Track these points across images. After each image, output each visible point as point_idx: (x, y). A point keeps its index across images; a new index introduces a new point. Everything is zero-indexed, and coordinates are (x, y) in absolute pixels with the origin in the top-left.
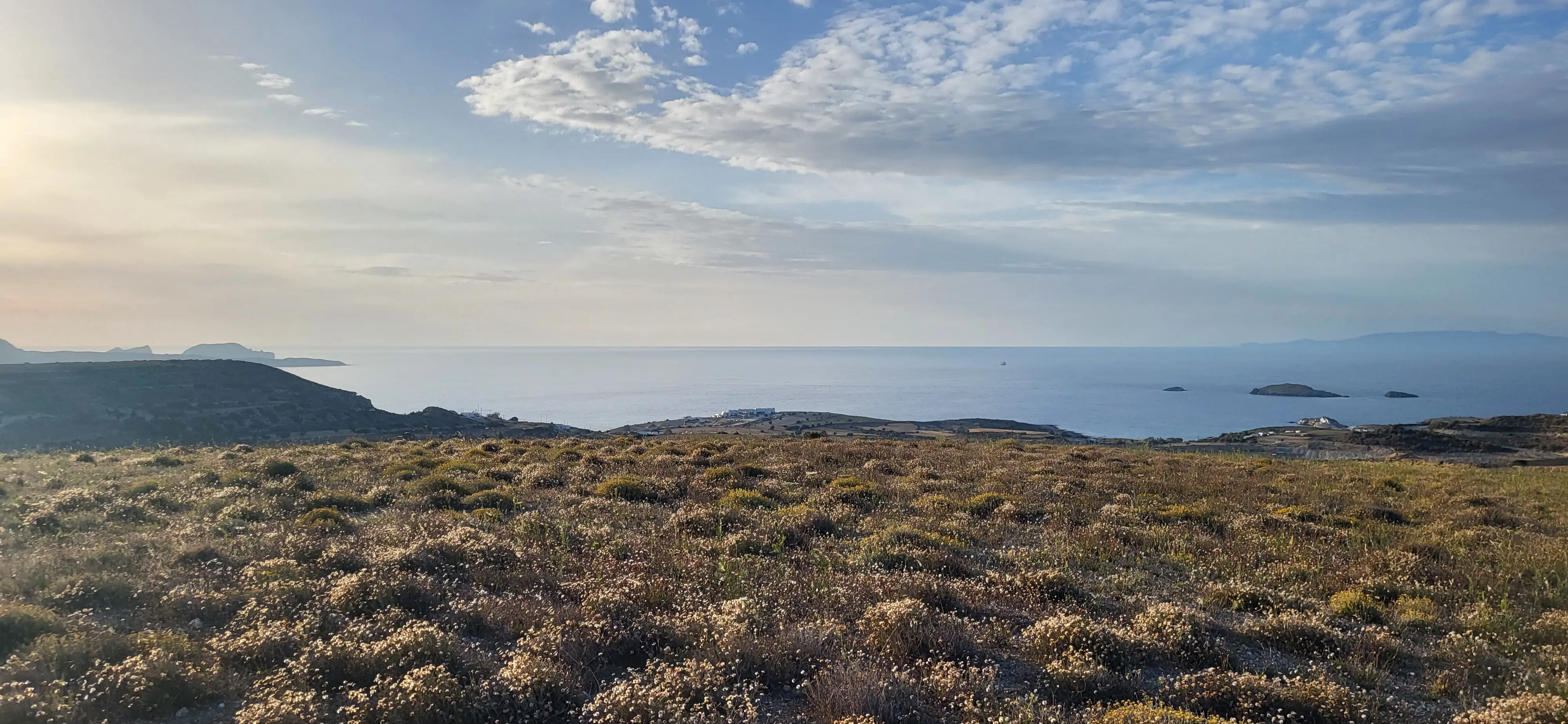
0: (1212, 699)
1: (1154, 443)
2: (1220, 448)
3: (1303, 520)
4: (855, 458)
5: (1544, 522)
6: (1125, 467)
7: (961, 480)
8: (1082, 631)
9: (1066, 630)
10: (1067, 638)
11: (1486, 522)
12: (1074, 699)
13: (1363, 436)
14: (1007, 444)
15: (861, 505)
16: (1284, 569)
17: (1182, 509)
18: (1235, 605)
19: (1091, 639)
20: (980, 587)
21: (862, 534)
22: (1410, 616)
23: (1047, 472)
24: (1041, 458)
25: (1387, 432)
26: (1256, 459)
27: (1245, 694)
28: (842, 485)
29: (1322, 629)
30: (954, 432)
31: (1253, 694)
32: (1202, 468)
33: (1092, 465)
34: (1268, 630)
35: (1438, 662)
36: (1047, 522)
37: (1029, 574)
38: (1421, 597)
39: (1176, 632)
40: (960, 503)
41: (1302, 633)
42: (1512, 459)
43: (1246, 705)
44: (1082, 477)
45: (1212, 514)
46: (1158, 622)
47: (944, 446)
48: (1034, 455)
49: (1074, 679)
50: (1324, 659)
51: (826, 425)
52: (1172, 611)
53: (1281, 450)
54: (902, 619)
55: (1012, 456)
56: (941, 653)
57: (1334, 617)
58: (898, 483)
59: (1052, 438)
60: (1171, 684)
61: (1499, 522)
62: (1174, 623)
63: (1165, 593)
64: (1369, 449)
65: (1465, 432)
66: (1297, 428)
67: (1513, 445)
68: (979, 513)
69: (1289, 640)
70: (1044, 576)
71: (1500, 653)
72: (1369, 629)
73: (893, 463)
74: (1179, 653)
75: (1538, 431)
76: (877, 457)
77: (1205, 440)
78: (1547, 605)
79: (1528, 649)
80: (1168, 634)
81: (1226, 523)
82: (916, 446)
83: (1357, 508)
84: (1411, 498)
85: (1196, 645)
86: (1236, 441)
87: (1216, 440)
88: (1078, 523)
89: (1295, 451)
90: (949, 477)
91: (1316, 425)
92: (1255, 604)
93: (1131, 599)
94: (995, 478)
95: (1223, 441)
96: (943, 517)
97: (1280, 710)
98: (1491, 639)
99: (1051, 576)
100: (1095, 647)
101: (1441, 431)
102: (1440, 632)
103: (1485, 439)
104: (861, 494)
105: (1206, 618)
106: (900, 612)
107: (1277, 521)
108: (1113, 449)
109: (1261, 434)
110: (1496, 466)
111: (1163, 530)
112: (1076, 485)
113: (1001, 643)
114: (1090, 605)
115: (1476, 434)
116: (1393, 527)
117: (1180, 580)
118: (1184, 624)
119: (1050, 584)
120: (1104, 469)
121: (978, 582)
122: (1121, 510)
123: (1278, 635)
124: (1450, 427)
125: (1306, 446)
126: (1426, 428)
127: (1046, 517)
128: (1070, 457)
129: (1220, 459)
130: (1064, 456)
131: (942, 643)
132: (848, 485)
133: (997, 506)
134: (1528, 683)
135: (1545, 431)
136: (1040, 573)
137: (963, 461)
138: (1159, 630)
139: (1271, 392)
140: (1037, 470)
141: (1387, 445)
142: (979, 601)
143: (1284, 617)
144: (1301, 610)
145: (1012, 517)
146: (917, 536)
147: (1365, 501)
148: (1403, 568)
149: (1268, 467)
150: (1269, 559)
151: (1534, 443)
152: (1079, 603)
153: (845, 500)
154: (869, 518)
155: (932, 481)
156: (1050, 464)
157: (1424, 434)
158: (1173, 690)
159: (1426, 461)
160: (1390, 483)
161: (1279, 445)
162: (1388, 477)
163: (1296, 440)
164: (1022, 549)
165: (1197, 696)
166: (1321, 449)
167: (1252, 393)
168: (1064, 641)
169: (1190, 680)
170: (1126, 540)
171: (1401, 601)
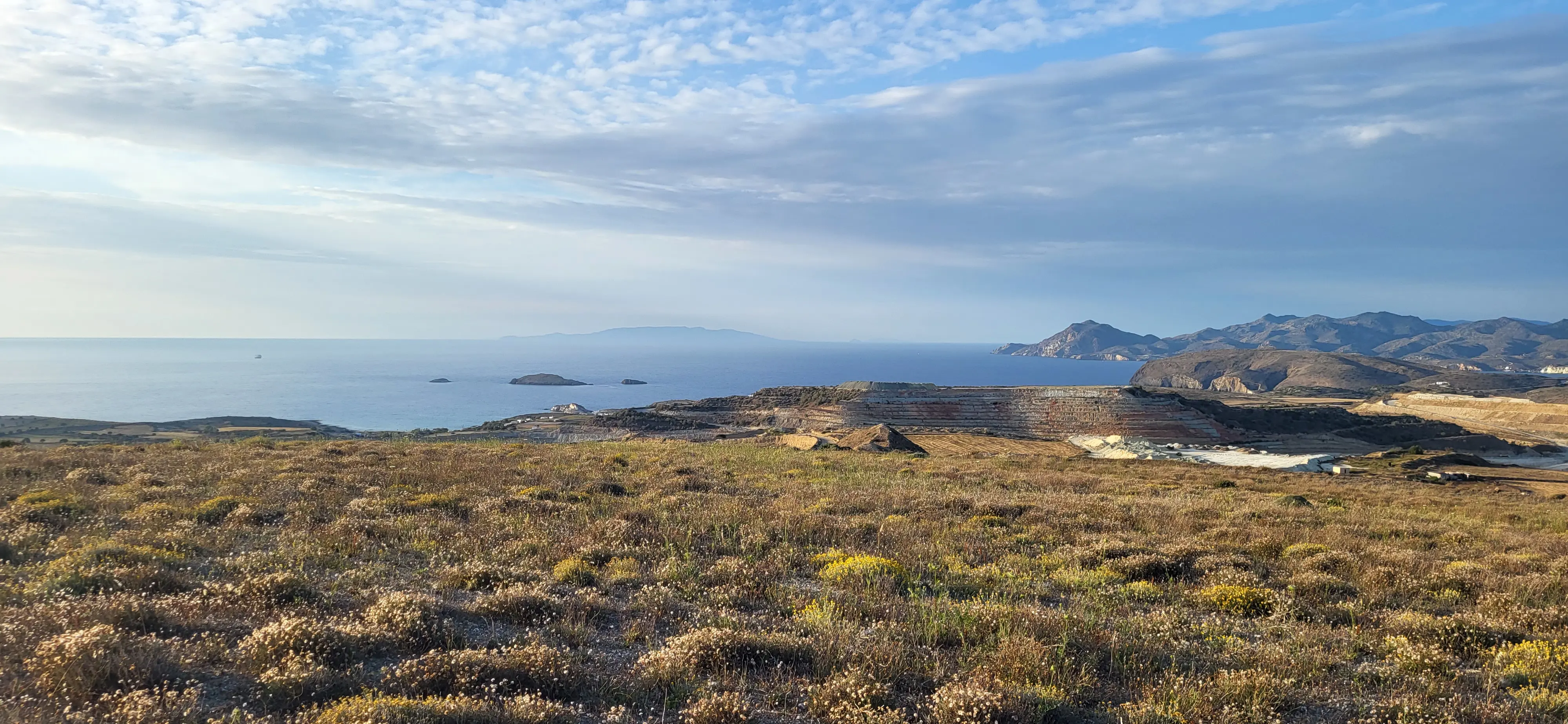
0: (433, 680)
1: (420, 435)
2: (479, 435)
3: (542, 498)
4: (56, 468)
5: (727, 485)
6: (381, 460)
7: (191, 485)
8: (305, 634)
9: (286, 634)
10: (287, 642)
11: (686, 488)
12: (290, 705)
13: (605, 419)
14: (254, 443)
15: (54, 524)
16: (516, 546)
17: (430, 497)
18: (470, 585)
19: (313, 640)
20: (197, 601)
21: (53, 557)
22: (619, 575)
23: (296, 470)
24: (291, 456)
25: (623, 415)
26: (511, 445)
27: (464, 670)
28: (33, 502)
29: (541, 598)
30: (200, 432)
31: (470, 668)
32: (457, 455)
33: (345, 460)
34: (495, 605)
35: (633, 614)
36: (286, 523)
37: (255, 580)
38: (628, 558)
39: (405, 620)
40: (186, 511)
41: (525, 603)
42: (716, 434)
43: (463, 680)
44: (333, 472)
45: (460, 500)
46: (389, 612)
47: (179, 448)
48: (284, 452)
49: (291, 684)
50: (541, 625)
51: (28, 432)
52: (403, 599)
53: (537, 435)
54: (85, 650)
55: (259, 455)
56: (134, 681)
57: (557, 584)
58: (110, 494)
59: (314, 434)
60: (393, 673)
61: (697, 488)
62: (404, 610)
63: (402, 582)
64: (609, 430)
65: (682, 412)
66: (550, 414)
67: (716, 422)
68: (208, 520)
69: (513, 611)
70: (272, 581)
71: (682, 598)
72: (582, 592)
73: (107, 471)
74: (407, 640)
75: (733, 410)
76: (87, 466)
77: (469, 429)
78: (721, 553)
79: (702, 592)
80: (397, 623)
81: (471, 508)
82: (143, 450)
83: (588, 485)
84: (633, 472)
85: (424, 630)
86: (497, 429)
87: (479, 428)
88: (322, 521)
89: (549, 436)
90: (177, 483)
91: (567, 411)
92: (487, 582)
93: (365, 593)
94: (234, 480)
95: (485, 429)
96: (162, 528)
97: (493, 680)
98: (676, 587)
99: (280, 579)
100: (317, 648)
101: (664, 413)
102: (637, 586)
103: (696, 418)
104: (57, 510)
105: (437, 602)
106: (82, 643)
107: (517, 501)
108: (373, 442)
109: (520, 421)
110: (705, 441)
111: (408, 519)
112: (325, 481)
113: (214, 660)
114: (321, 604)
115: (690, 414)
116: (614, 499)
117: (421, 567)
118: (414, 610)
119: (279, 587)
120: (358, 463)
121: (194, 596)
122: (369, 503)
123: (504, 608)
124: (671, 409)
125: (558, 430)
126: (653, 411)
127: (287, 517)
128: (323, 452)
129: (477, 446)
130: (316, 451)
131: (135, 670)
132: (40, 500)
133: (231, 510)
134: (699, 620)
135: (738, 410)
136: (268, 578)
137: (198, 463)
138: (389, 621)
139: (529, 382)
140: (284, 468)
141: (624, 426)
142: (193, 617)
143: (511, 591)
144: (526, 582)
145: (247, 521)
146: (122, 552)
147: (596, 476)
148: (617, 534)
149: (519, 451)
150: (506, 537)
151: (731, 420)
152: (310, 604)
153: (32, 518)
154: (61, 538)
155: (155, 488)
156: (300, 461)
157: (652, 415)
158: (394, 678)
159: (654, 438)
160: (617, 460)
161: (535, 431)
162: (618, 455)
163: (550, 425)
164: (253, 554)
165: (417, 680)
166: (571, 432)
167: (511, 383)
168: (284, 646)
169: (411, 666)
170: (369, 533)
171: (612, 562)
